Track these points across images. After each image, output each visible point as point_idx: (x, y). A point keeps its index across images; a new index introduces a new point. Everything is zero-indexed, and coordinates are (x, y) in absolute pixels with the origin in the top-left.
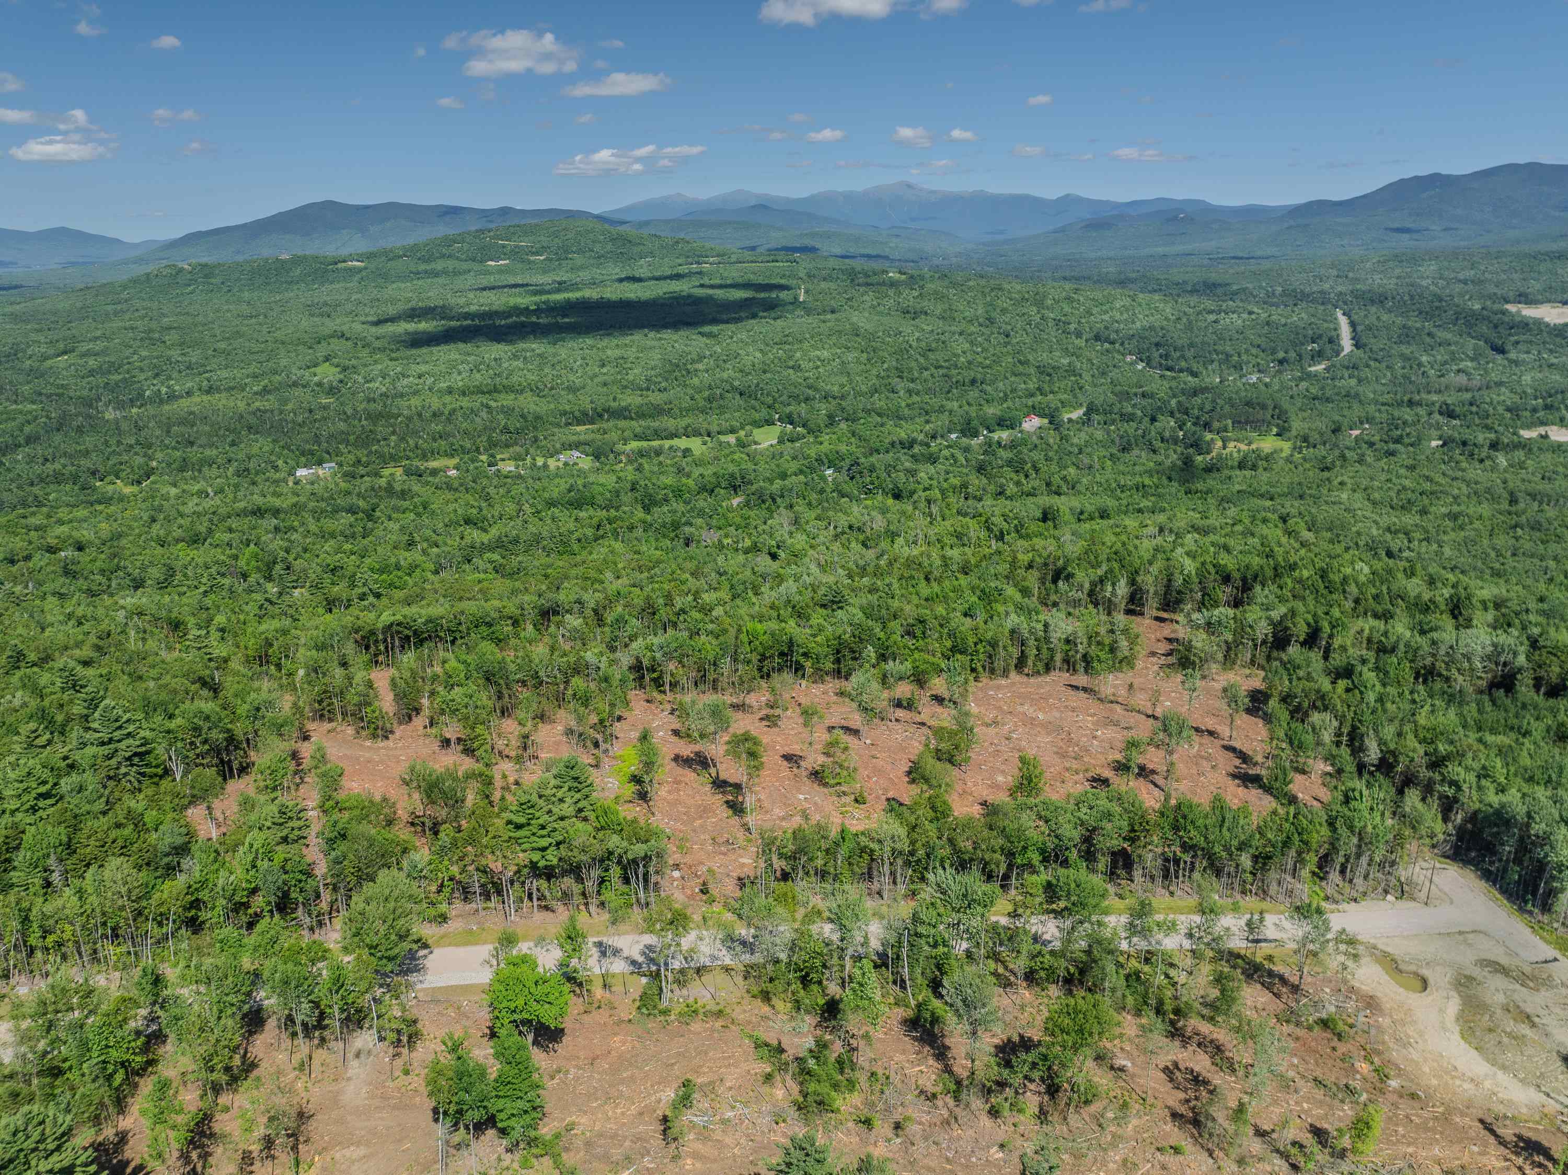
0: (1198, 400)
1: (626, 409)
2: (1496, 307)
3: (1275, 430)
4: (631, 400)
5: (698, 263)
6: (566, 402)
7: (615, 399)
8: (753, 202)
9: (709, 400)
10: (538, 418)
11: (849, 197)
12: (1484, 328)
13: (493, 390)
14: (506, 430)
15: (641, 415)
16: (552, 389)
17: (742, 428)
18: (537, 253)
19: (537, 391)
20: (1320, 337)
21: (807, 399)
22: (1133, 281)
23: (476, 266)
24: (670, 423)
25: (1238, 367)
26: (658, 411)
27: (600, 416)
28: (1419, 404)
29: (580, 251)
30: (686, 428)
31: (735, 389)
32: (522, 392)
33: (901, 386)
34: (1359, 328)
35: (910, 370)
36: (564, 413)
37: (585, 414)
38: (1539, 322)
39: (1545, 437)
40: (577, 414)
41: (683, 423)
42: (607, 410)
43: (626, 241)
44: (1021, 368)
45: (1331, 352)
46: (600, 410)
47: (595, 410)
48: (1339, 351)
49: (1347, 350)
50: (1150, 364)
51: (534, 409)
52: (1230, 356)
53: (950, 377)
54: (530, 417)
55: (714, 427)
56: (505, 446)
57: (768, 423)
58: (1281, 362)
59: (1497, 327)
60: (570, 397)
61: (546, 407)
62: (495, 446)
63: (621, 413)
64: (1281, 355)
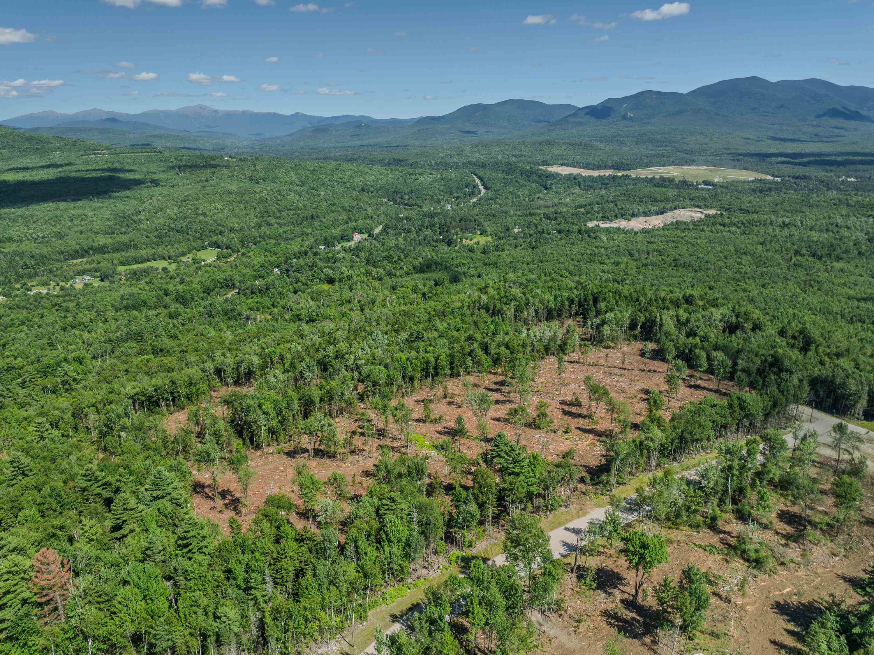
0: (436, 220)
1: (105, 246)
2: (536, 167)
3: (479, 232)
4: (102, 240)
5: (94, 154)
6: (59, 245)
8: (105, 117)
9: (159, 237)
10: (43, 257)
11: (167, 114)
12: (535, 178)
14: (25, 266)
15: (116, 250)
17: (189, 253)
19: (33, 239)
20: (469, 184)
21: (220, 233)
22: (355, 159)
24: (143, 253)
25: (439, 202)
26: (126, 247)
27: (88, 252)
28: (534, 214)
30: (154, 255)
31: (172, 229)
32: (21, 241)
33: (273, 221)
34: (485, 180)
35: (274, 212)
36: (62, 253)
37: (76, 251)
38: (557, 174)
39: (598, 226)
40: (71, 252)
42: (91, 248)
43: (39, 141)
44: (333, 208)
45: (476, 192)
46: (86, 248)
47: (82, 249)
48: (480, 191)
49: (483, 191)
50: (395, 202)
51: (38, 251)
52: (432, 197)
53: (298, 215)
54: (38, 257)
55: (172, 254)
56: (30, 277)
57: (204, 248)
58: (458, 198)
59: (540, 177)
60: (60, 241)
61: (45, 249)
62: (22, 277)
63: (102, 250)
64: (456, 195)
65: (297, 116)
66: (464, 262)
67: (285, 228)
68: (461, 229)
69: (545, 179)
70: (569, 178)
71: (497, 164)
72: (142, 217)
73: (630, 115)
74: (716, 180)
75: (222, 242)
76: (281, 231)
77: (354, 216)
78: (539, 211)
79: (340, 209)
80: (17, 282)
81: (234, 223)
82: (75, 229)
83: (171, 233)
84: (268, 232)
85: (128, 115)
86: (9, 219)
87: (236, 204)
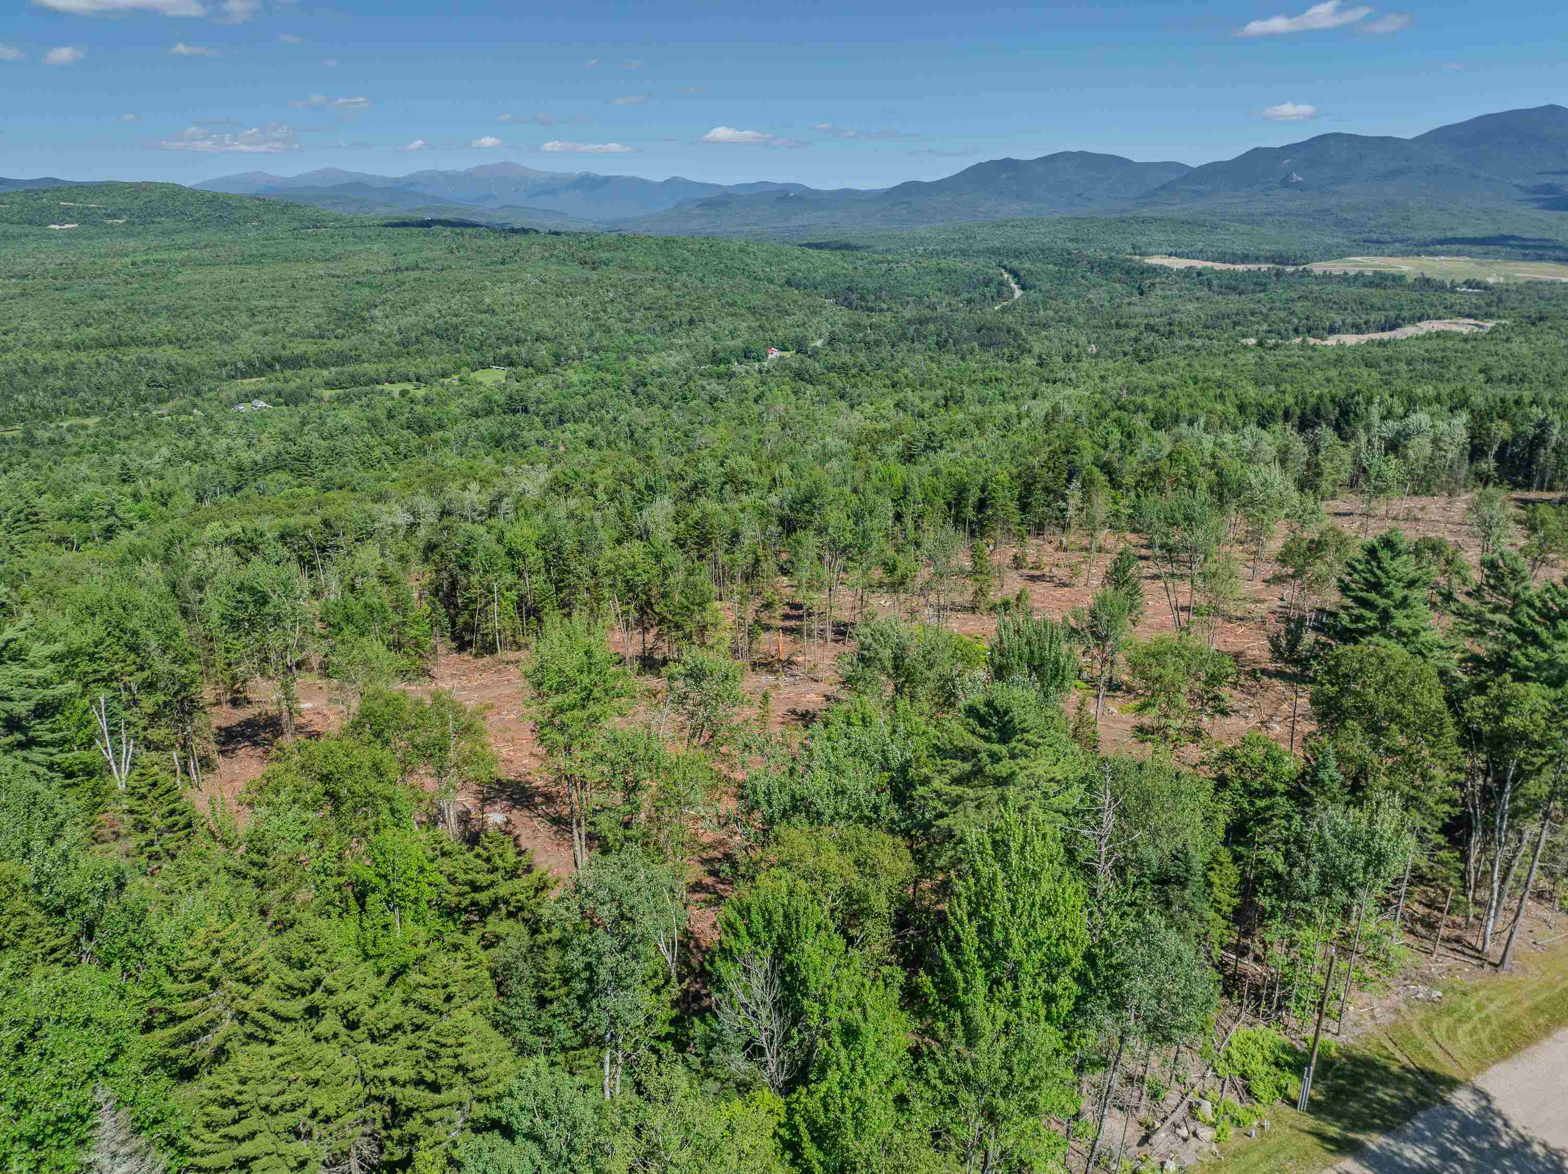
1: (303, 357)
2: (1120, 257)
4: (300, 347)
6: (220, 351)
7: (284, 347)
9: (404, 344)
10: (190, 370)
12: (1118, 273)
13: (119, 343)
14: (153, 383)
16: (198, 339)
18: (114, 216)
19: (179, 342)
20: (991, 280)
21: (517, 341)
23: (35, 230)
24: (369, 368)
26: (342, 359)
27: (271, 366)
28: (1126, 326)
29: (167, 214)
30: (390, 373)
31: (429, 332)
32: (157, 344)
34: (1022, 274)
36: (223, 365)
37: (251, 364)
38: (1163, 268)
40: (240, 365)
41: (383, 367)
42: (278, 359)
44: (731, 310)
45: (1006, 294)
46: (268, 359)
47: (262, 360)
48: (1012, 292)
49: (1018, 293)
50: (849, 306)
51: (181, 361)
52: (920, 298)
53: (666, 318)
54: (180, 370)
55: (423, 371)
56: (160, 401)
57: (484, 366)
58: (970, 301)
59: (1128, 273)
60: (225, 347)
61: (196, 359)
62: (145, 401)
63: (297, 362)
64: (965, 295)
65: (672, 182)
66: (1000, 376)
67: (637, 338)
68: (982, 345)
69: (1138, 277)
70: (1187, 273)
71: (1042, 251)
72: (377, 313)
73: (1296, 177)
74: (1491, 280)
75: (519, 355)
76: (631, 342)
77: (770, 322)
78: (1135, 322)
79: (743, 311)
80: (134, 406)
81: (543, 325)
82: (257, 328)
83: (426, 338)
84: (605, 343)
85: (383, 179)
86: (146, 311)
87: (550, 297)
